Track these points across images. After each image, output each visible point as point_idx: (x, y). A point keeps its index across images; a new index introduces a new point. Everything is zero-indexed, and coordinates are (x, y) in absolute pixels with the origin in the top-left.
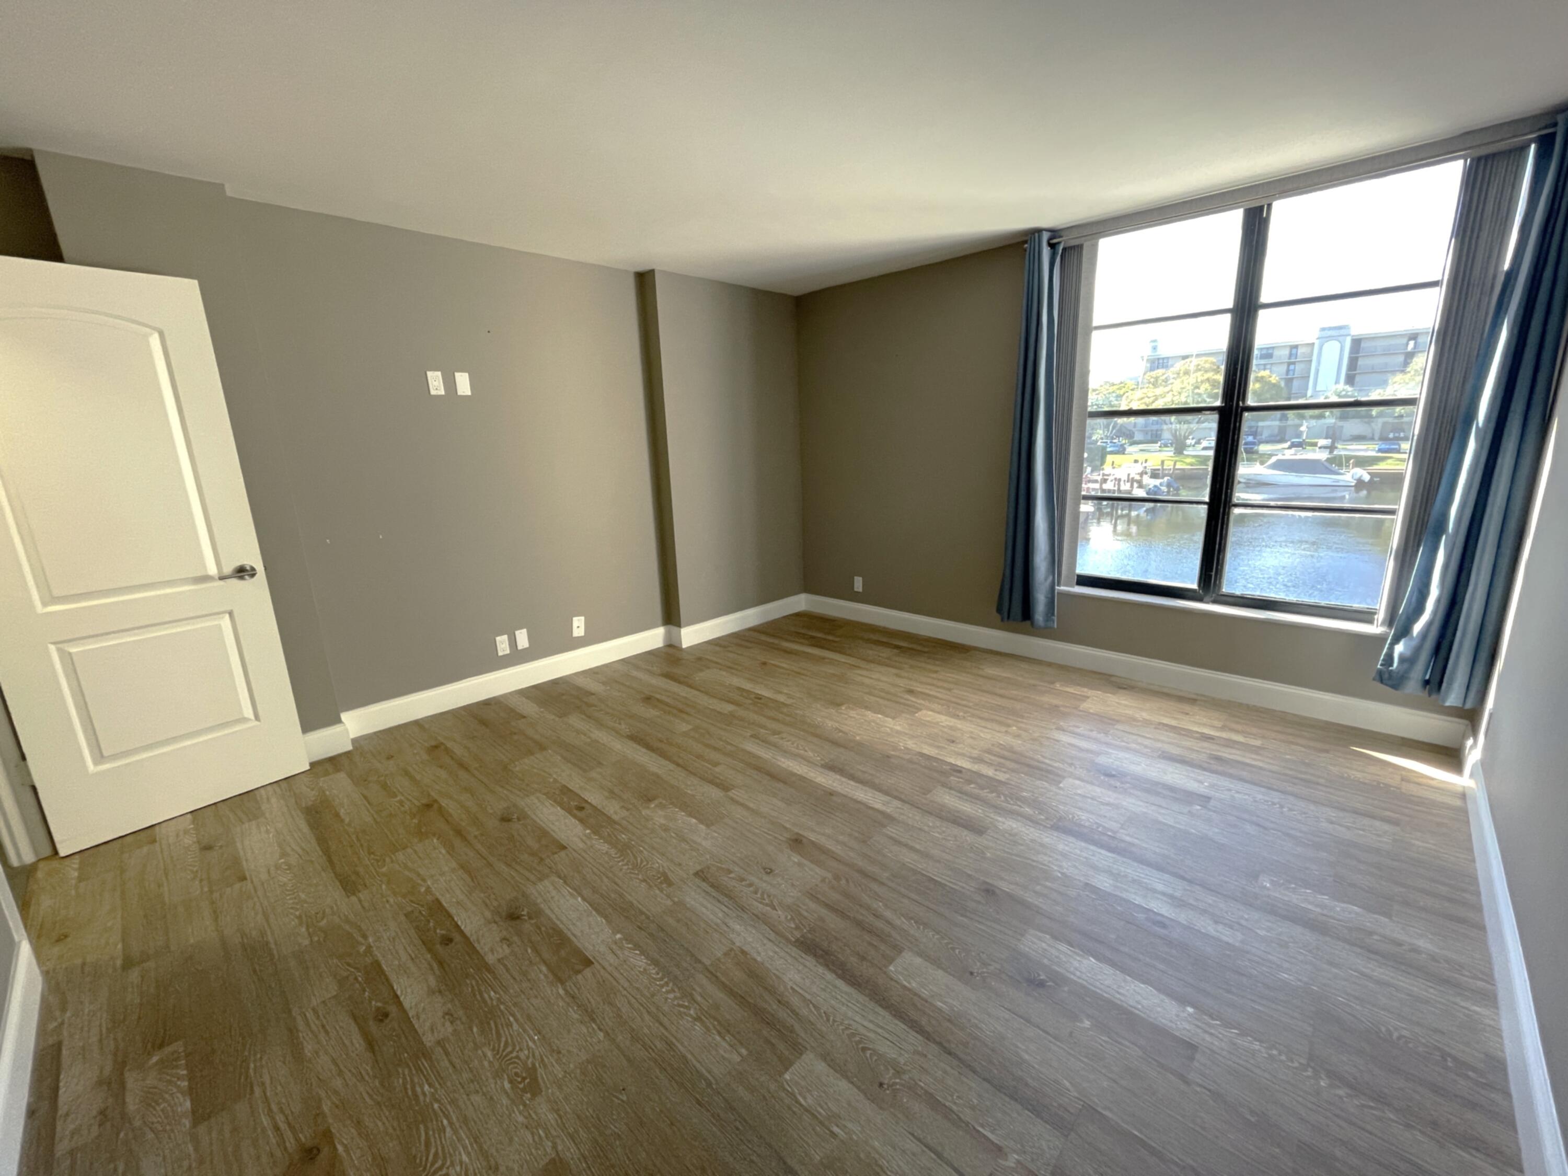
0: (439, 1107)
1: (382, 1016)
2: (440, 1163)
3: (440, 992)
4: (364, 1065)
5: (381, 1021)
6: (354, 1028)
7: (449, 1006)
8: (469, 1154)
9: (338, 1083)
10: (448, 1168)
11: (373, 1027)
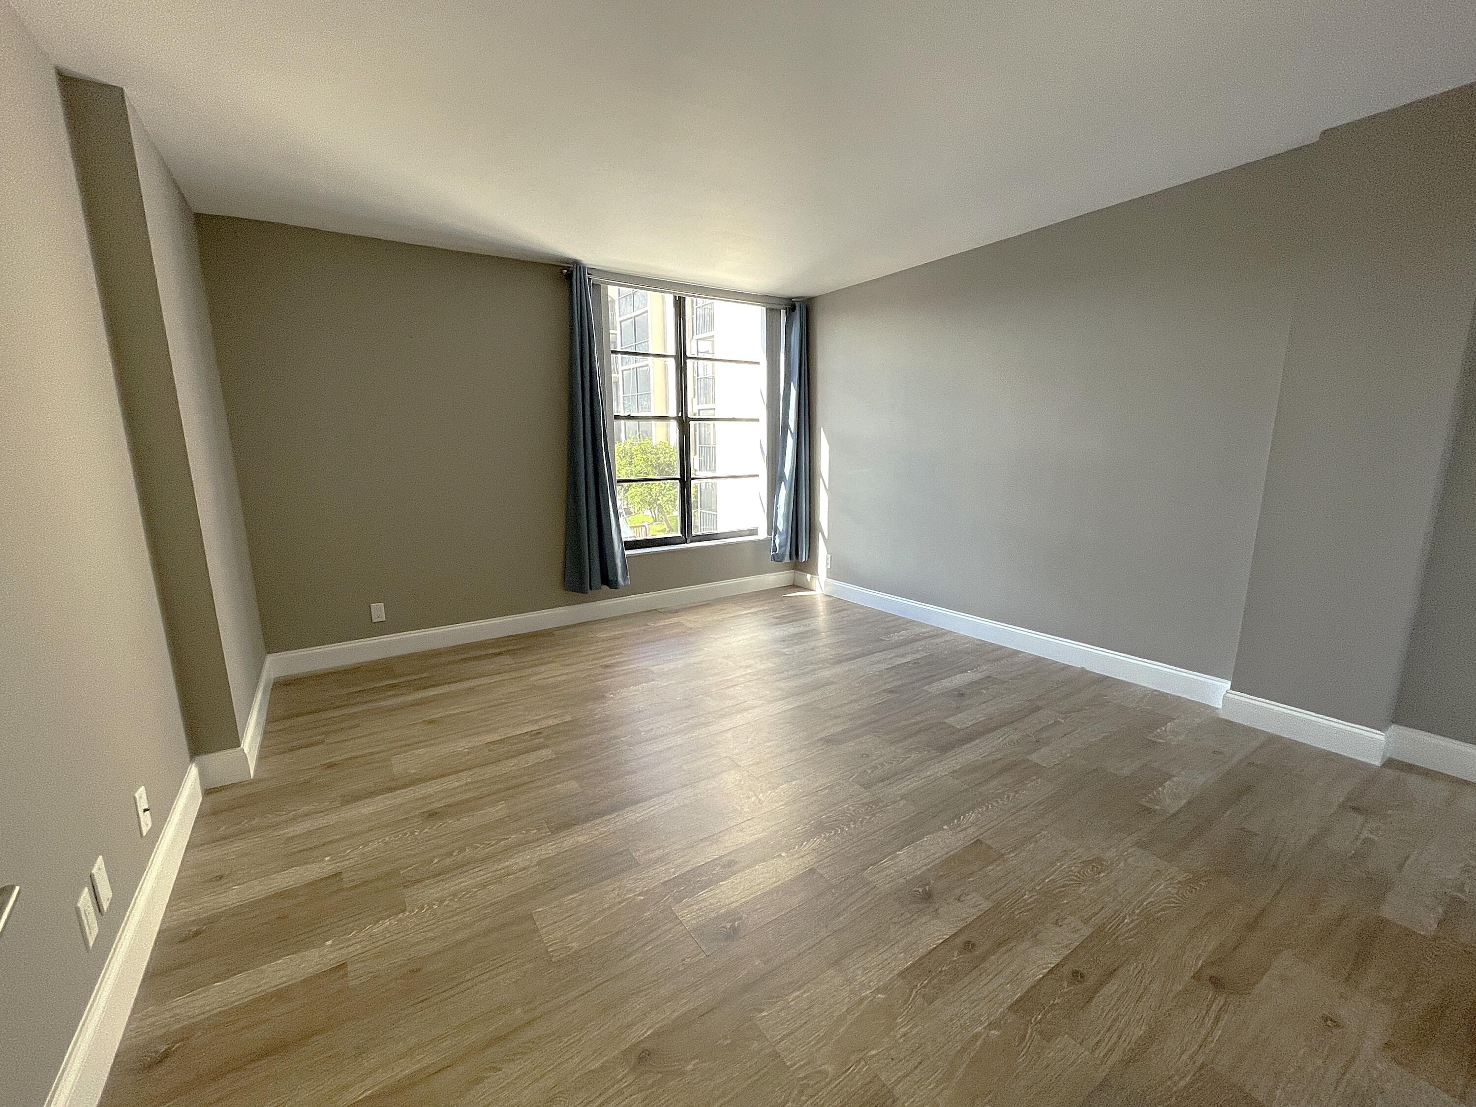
0: (1138, 909)
1: (1077, 976)
2: (1173, 899)
3: (1035, 936)
4: (1131, 972)
5: (1082, 976)
6: (1098, 998)
7: (1048, 925)
8: (1160, 885)
9: (1155, 987)
10: (1173, 894)
11: (1091, 981)
